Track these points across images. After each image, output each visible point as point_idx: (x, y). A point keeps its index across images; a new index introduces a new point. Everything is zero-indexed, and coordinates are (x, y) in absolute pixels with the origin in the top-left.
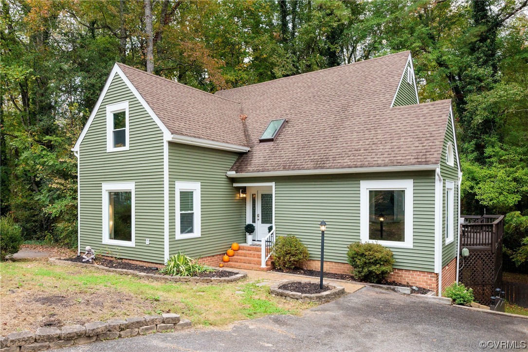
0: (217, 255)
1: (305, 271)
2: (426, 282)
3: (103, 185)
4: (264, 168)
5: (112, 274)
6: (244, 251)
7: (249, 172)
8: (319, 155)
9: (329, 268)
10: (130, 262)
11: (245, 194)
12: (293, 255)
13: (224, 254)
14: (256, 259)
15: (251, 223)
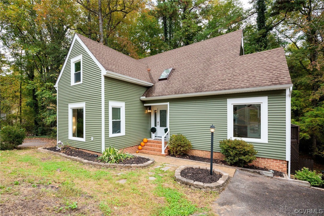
0: (135, 146)
1: (189, 156)
2: (278, 167)
3: (69, 105)
4: (162, 94)
5: (68, 159)
6: (151, 143)
7: (153, 96)
8: (197, 85)
9: (205, 155)
10: (83, 150)
11: (151, 110)
12: (182, 147)
13: (139, 145)
14: (158, 148)
15: (154, 127)
